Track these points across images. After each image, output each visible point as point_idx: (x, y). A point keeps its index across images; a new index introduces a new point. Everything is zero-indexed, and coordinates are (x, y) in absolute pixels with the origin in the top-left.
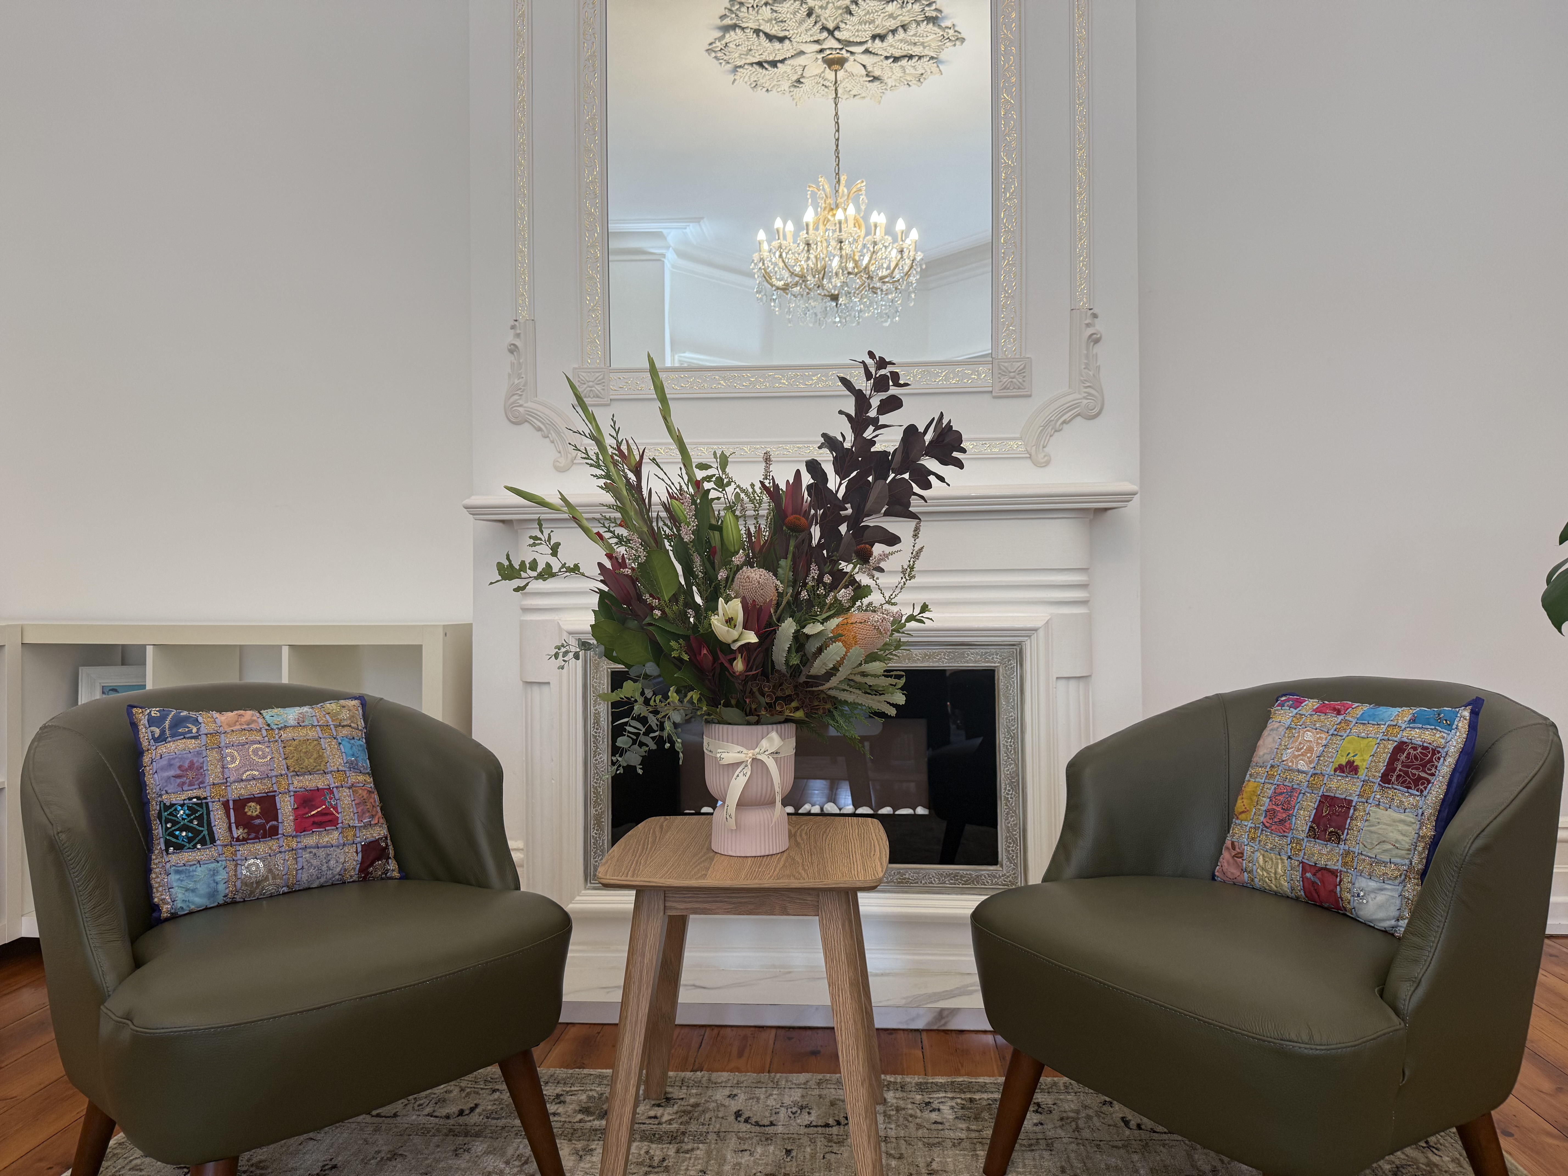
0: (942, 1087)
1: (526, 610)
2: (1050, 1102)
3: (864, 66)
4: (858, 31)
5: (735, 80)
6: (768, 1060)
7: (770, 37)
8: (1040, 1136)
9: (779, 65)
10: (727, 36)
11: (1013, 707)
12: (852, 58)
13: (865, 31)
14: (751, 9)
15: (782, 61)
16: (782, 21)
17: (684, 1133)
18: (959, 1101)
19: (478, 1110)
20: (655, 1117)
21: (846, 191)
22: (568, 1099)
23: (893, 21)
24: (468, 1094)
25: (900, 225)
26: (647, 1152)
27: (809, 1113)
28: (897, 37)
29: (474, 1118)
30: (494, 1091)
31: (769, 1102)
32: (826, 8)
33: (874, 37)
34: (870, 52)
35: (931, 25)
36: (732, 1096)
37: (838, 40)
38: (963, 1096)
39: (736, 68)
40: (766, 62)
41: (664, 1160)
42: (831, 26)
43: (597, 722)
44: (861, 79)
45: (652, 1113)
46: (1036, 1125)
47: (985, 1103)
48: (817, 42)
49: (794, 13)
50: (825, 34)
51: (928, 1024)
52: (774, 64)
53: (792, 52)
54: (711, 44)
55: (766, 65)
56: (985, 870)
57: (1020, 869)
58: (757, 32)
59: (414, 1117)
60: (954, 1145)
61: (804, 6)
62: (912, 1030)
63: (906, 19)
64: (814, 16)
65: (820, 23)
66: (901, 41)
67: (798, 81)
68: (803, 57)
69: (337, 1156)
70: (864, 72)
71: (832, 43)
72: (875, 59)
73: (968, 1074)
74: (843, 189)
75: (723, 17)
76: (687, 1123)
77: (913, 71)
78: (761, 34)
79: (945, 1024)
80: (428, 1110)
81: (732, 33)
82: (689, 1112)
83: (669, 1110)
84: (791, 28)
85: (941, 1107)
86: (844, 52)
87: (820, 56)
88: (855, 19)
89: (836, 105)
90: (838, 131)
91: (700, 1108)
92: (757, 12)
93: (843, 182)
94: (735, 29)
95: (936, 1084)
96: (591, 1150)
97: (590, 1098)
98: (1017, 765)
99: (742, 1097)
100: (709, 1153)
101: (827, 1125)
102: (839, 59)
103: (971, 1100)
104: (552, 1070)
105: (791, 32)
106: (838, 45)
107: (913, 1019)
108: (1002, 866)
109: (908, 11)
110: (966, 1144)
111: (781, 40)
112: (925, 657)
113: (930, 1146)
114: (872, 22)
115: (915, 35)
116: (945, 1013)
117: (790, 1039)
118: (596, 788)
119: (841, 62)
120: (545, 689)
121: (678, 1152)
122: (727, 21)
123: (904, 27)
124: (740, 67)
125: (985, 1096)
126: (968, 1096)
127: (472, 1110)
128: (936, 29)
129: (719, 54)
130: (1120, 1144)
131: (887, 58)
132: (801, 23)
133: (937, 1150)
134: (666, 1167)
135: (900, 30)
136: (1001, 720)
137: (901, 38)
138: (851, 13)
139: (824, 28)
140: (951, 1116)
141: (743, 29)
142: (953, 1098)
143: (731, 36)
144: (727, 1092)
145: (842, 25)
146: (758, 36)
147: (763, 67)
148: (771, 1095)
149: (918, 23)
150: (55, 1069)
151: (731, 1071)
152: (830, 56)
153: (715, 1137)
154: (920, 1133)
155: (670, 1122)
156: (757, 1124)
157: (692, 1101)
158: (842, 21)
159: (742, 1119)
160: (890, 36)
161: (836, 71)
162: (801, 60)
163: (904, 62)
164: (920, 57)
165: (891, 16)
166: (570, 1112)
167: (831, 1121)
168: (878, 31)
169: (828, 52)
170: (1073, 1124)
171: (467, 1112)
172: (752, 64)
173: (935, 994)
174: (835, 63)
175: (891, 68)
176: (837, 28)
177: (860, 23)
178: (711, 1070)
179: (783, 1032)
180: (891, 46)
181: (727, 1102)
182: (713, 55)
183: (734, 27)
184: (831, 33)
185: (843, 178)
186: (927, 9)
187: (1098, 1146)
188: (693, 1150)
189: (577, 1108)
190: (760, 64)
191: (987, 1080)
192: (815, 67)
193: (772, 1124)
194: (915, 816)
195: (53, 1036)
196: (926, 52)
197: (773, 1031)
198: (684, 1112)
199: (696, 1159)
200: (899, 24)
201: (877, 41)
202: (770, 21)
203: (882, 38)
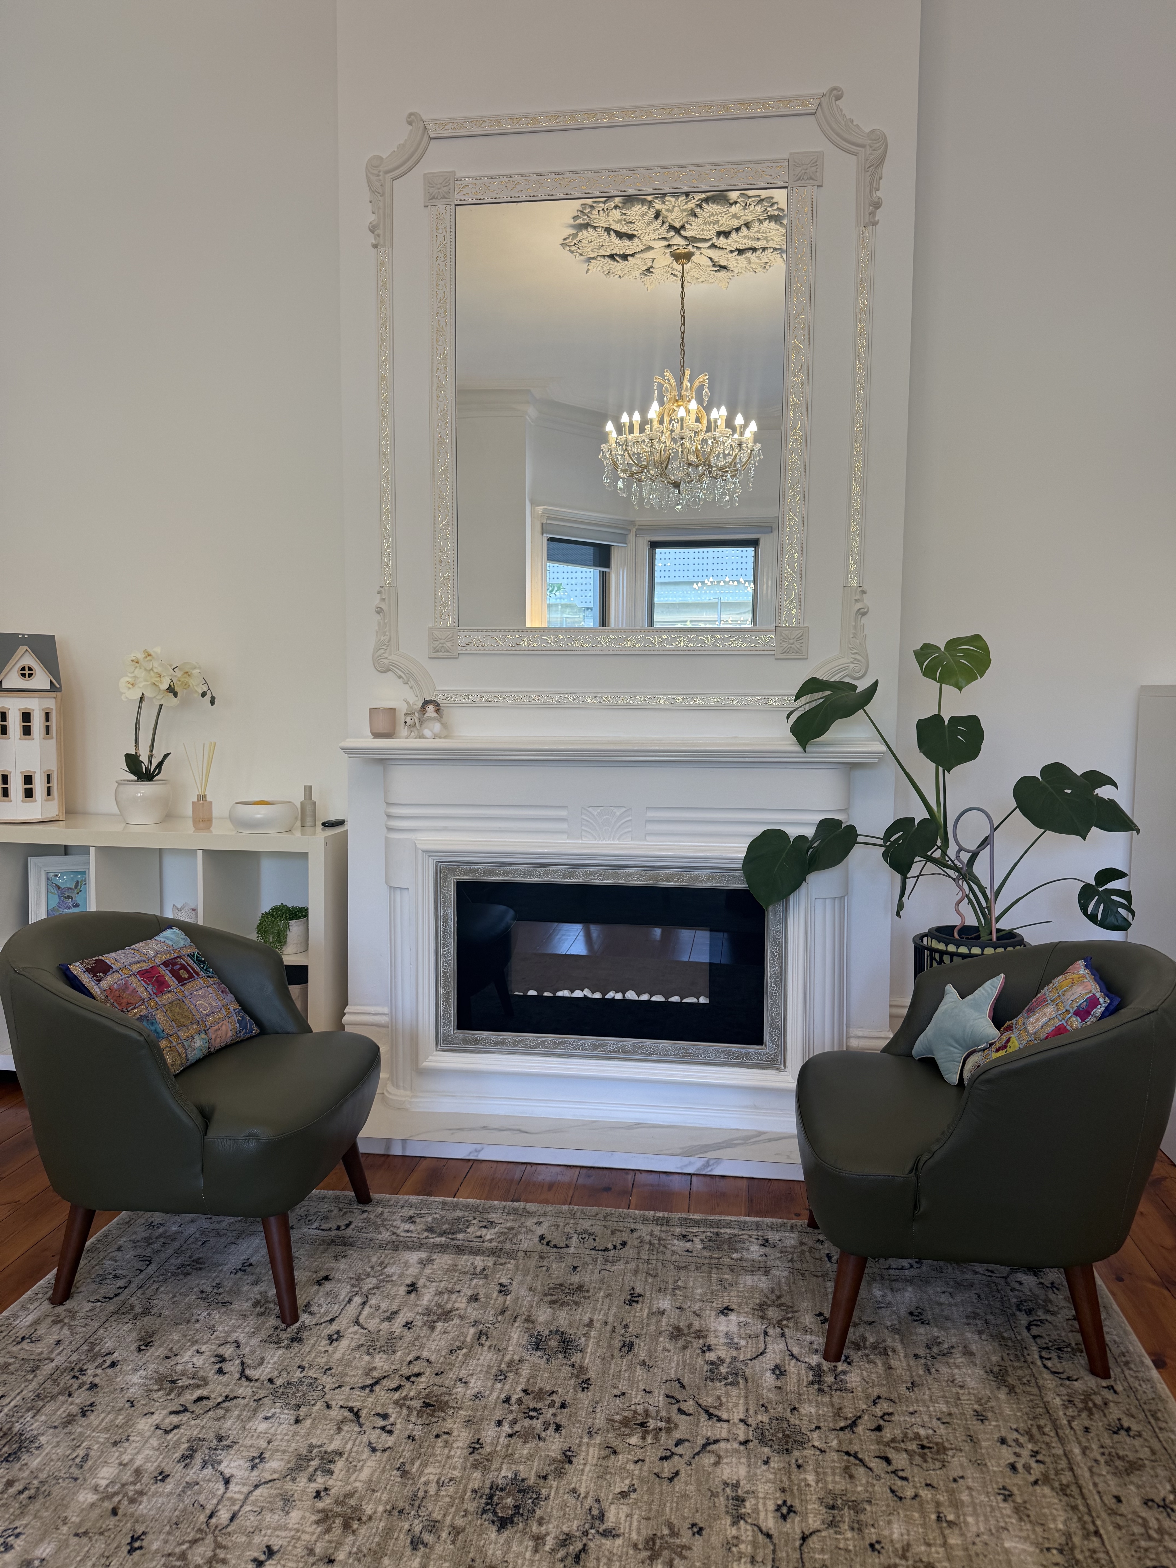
0: (697, 1223)
1: (390, 829)
2: (777, 1238)
3: (711, 259)
4: (703, 230)
5: (588, 269)
6: (571, 1194)
7: (620, 235)
8: (762, 1265)
9: (629, 258)
10: (580, 234)
11: (779, 921)
12: (698, 253)
13: (710, 230)
14: (601, 212)
15: (632, 255)
16: (631, 222)
17: (501, 1250)
18: (708, 1234)
19: (352, 1226)
20: (481, 1237)
21: (689, 384)
22: (418, 1220)
23: (736, 221)
24: (345, 1213)
25: (739, 420)
26: (472, 1264)
27: (594, 1240)
28: (740, 234)
29: (349, 1232)
30: (364, 1212)
31: (565, 1230)
32: (672, 211)
33: (719, 234)
34: (716, 247)
35: (773, 224)
36: (539, 1223)
37: (685, 238)
38: (712, 1230)
39: (589, 260)
40: (616, 254)
41: (484, 1269)
42: (678, 225)
43: (445, 921)
44: (708, 269)
45: (478, 1234)
46: (761, 1256)
47: (727, 1236)
48: (665, 239)
49: (642, 216)
50: (672, 233)
51: (698, 1169)
52: (625, 257)
53: (642, 247)
54: (565, 239)
55: (617, 258)
56: (753, 1049)
57: (781, 1049)
58: (608, 230)
59: (306, 1230)
60: (697, 1269)
61: (652, 209)
62: (685, 1174)
63: (750, 218)
64: (661, 218)
65: (667, 224)
66: (745, 237)
67: (648, 270)
68: (652, 251)
69: (252, 1256)
70: (711, 264)
71: (677, 241)
72: (720, 253)
73: (721, 1214)
74: (686, 383)
75: (575, 218)
76: (504, 1242)
77: (757, 260)
78: (612, 233)
79: (712, 1170)
80: (315, 1225)
81: (585, 232)
82: (505, 1234)
83: (493, 1231)
84: (639, 228)
85: (694, 1239)
86: (690, 247)
87: (668, 251)
88: (700, 220)
89: (683, 299)
90: (684, 324)
91: (514, 1232)
92: (608, 215)
93: (687, 376)
94: (587, 228)
95: (694, 1220)
96: (432, 1260)
97: (434, 1219)
98: (781, 968)
99: (546, 1225)
100: (517, 1267)
101: (606, 1250)
102: (685, 253)
103: (717, 1234)
104: (406, 1197)
105: (640, 232)
106: (685, 243)
107: (686, 1166)
108: (766, 1046)
109: (751, 212)
110: (705, 1268)
111: (631, 237)
112: (709, 878)
113: (680, 1268)
114: (717, 222)
115: (758, 232)
116: (712, 1162)
117: (589, 1176)
118: (444, 973)
119: (688, 256)
120: (405, 893)
121: (495, 1264)
122: (580, 221)
123: (747, 225)
124: (593, 258)
125: (728, 1231)
126: (716, 1230)
127: (347, 1226)
128: (778, 227)
129: (573, 248)
130: (820, 1274)
131: (732, 252)
132: (649, 224)
133: (683, 1272)
134: (486, 1275)
135: (744, 229)
136: (769, 932)
137: (745, 234)
138: (695, 215)
139: (672, 227)
140: (699, 1246)
141: (595, 228)
142: (704, 1232)
143: (584, 234)
144: (535, 1220)
145: (687, 226)
146: (609, 234)
147: (615, 260)
148: (568, 1224)
149: (761, 222)
150: (43, 1180)
151: (540, 1202)
152: (678, 251)
153: (523, 1254)
154: (674, 1258)
155: (490, 1241)
156: (555, 1246)
157: (509, 1224)
158: (687, 222)
159: (544, 1242)
160: (734, 234)
161: (683, 265)
162: (650, 255)
163: (749, 254)
164: (764, 249)
165: (735, 216)
166: (419, 1230)
167: (610, 1246)
168: (722, 229)
169: (675, 247)
170: (790, 1256)
171: (343, 1228)
172: (604, 256)
173: (706, 1146)
174: (683, 257)
175: (736, 260)
176: (683, 227)
177: (705, 224)
178: (526, 1201)
179: (584, 1171)
180: (736, 242)
181: (534, 1228)
182: (568, 248)
183: (586, 226)
184: (677, 231)
185: (688, 372)
186: (769, 209)
187: (803, 1275)
188: (505, 1263)
189: (424, 1227)
190: (612, 256)
191: (733, 1218)
192: (663, 260)
193: (567, 1246)
194: (698, 1004)
195: (37, 1152)
196: (771, 244)
197: (578, 1170)
198: (501, 1233)
199: (508, 1270)
200: (742, 223)
201: (721, 238)
202: (619, 221)
203: (726, 234)
